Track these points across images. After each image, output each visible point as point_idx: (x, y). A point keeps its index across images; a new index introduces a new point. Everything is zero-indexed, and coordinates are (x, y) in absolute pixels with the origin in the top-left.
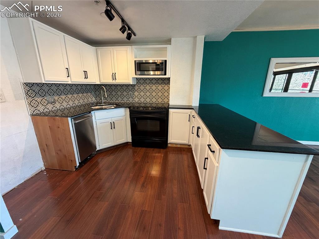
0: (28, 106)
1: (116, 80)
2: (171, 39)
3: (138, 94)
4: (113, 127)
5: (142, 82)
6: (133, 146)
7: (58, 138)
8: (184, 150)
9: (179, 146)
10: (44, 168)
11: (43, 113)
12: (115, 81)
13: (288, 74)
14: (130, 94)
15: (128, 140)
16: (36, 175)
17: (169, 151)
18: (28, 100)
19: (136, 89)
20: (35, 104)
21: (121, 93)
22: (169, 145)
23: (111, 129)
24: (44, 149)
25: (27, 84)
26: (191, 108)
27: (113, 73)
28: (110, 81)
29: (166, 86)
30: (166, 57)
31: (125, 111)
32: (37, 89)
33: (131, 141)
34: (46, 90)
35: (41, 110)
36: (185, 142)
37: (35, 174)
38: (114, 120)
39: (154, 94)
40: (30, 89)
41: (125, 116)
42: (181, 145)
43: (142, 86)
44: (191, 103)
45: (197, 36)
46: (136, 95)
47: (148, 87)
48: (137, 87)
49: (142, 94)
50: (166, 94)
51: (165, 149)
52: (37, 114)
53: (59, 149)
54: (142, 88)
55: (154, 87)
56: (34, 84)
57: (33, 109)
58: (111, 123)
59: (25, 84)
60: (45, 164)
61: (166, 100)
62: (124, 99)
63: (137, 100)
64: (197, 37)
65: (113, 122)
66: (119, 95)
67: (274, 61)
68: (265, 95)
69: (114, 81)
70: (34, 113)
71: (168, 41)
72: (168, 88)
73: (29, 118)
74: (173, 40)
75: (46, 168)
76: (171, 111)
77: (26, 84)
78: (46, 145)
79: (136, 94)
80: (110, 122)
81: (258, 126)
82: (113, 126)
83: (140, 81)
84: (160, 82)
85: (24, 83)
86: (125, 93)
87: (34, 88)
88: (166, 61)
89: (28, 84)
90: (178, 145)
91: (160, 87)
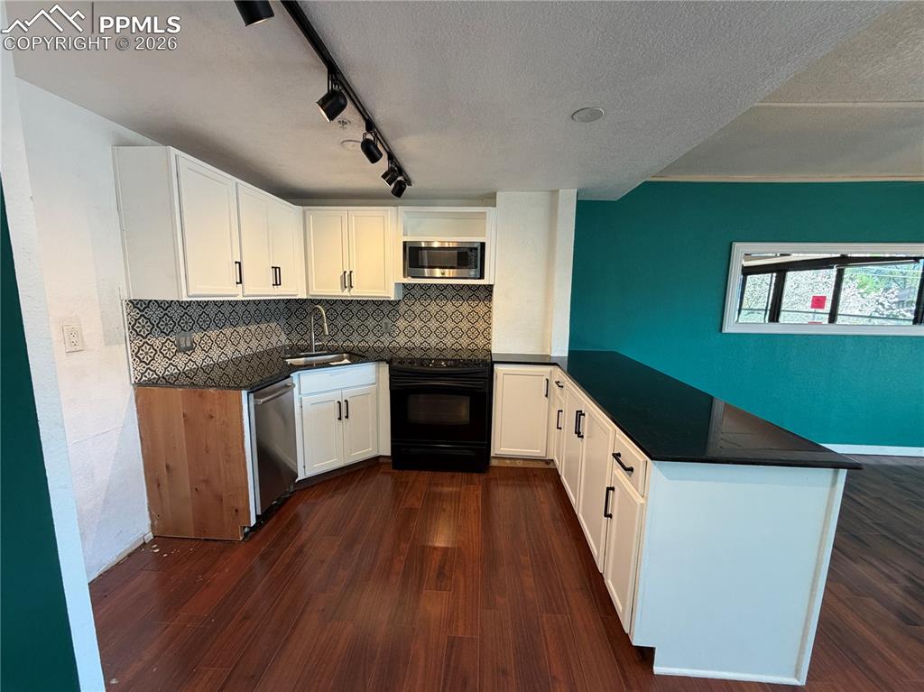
0: (131, 360)
1: (352, 290)
2: (495, 194)
3: (406, 324)
4: (344, 414)
5: (418, 293)
6: (394, 468)
7: (207, 446)
8: (535, 476)
9: (519, 464)
10: (150, 536)
11: (163, 377)
12: (349, 291)
13: (775, 274)
14: (386, 324)
15: (381, 449)
16: (129, 555)
17: (496, 479)
18: (133, 345)
19: (401, 311)
20: (147, 353)
21: (359, 323)
22: (494, 463)
23: (340, 419)
24: (158, 480)
25: (134, 304)
26: (548, 361)
27: (345, 272)
28: (334, 291)
29: (481, 304)
30: (485, 236)
31: (378, 371)
32: (155, 314)
33: (389, 454)
34: (176, 317)
35: (160, 371)
36: (537, 452)
37: (125, 555)
38: (347, 395)
39: (449, 325)
40: (141, 315)
41: (374, 384)
42: (526, 462)
43: (417, 304)
44: (549, 350)
45: (558, 191)
46: (402, 328)
47: (433, 308)
48: (406, 308)
49: (418, 324)
50: (481, 325)
51: (484, 473)
52: (150, 380)
53: (202, 478)
54: (418, 308)
55: (449, 308)
56: (151, 304)
57: (142, 368)
58: (339, 402)
59: (130, 304)
60: (156, 522)
61: (481, 342)
62: (367, 338)
63: (402, 340)
64: (561, 191)
65: (346, 401)
66: (355, 327)
67: (740, 249)
68: (726, 330)
69: (346, 292)
70: (144, 378)
71: (489, 199)
72: (485, 309)
73: (130, 392)
74: (500, 196)
75: (155, 537)
76: (498, 369)
77: (132, 303)
78: (167, 467)
79: (401, 323)
80: (336, 401)
81: (718, 408)
82: (343, 411)
83: (413, 292)
84: (466, 294)
85: (130, 301)
86: (371, 323)
87: (148, 313)
88: (483, 245)
89: (137, 304)
90: (518, 462)
91: (465, 308)
